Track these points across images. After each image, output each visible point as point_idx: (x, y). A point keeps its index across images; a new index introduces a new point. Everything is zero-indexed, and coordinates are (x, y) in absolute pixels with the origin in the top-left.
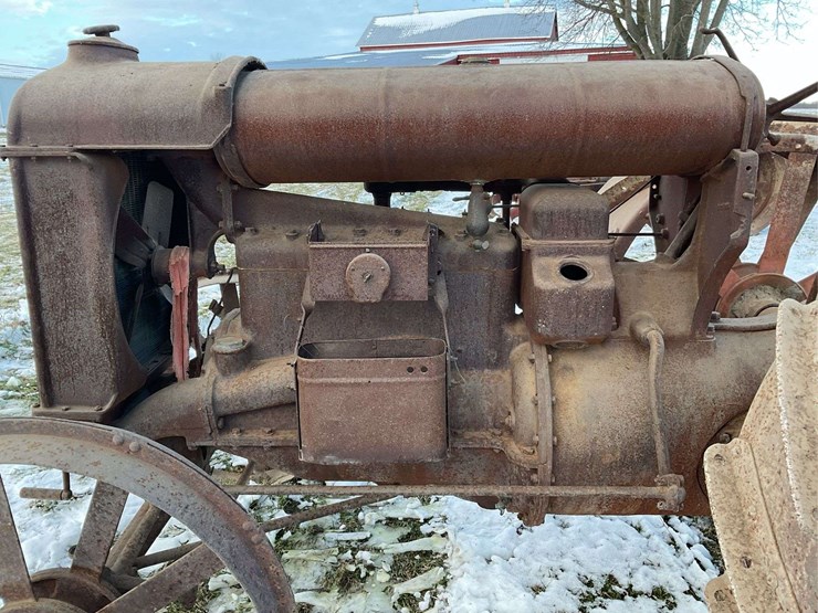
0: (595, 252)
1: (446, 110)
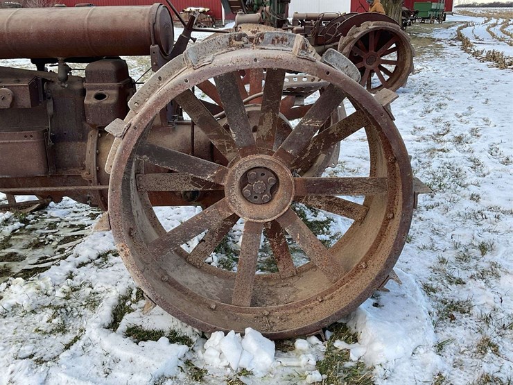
0: (111, 88)
1: (32, 29)
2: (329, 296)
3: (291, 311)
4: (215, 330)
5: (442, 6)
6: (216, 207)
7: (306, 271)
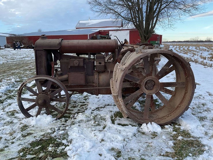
2: (170, 115)
3: (160, 120)
4: (143, 123)
5: (159, 42)
6: (139, 91)
7: (158, 111)
